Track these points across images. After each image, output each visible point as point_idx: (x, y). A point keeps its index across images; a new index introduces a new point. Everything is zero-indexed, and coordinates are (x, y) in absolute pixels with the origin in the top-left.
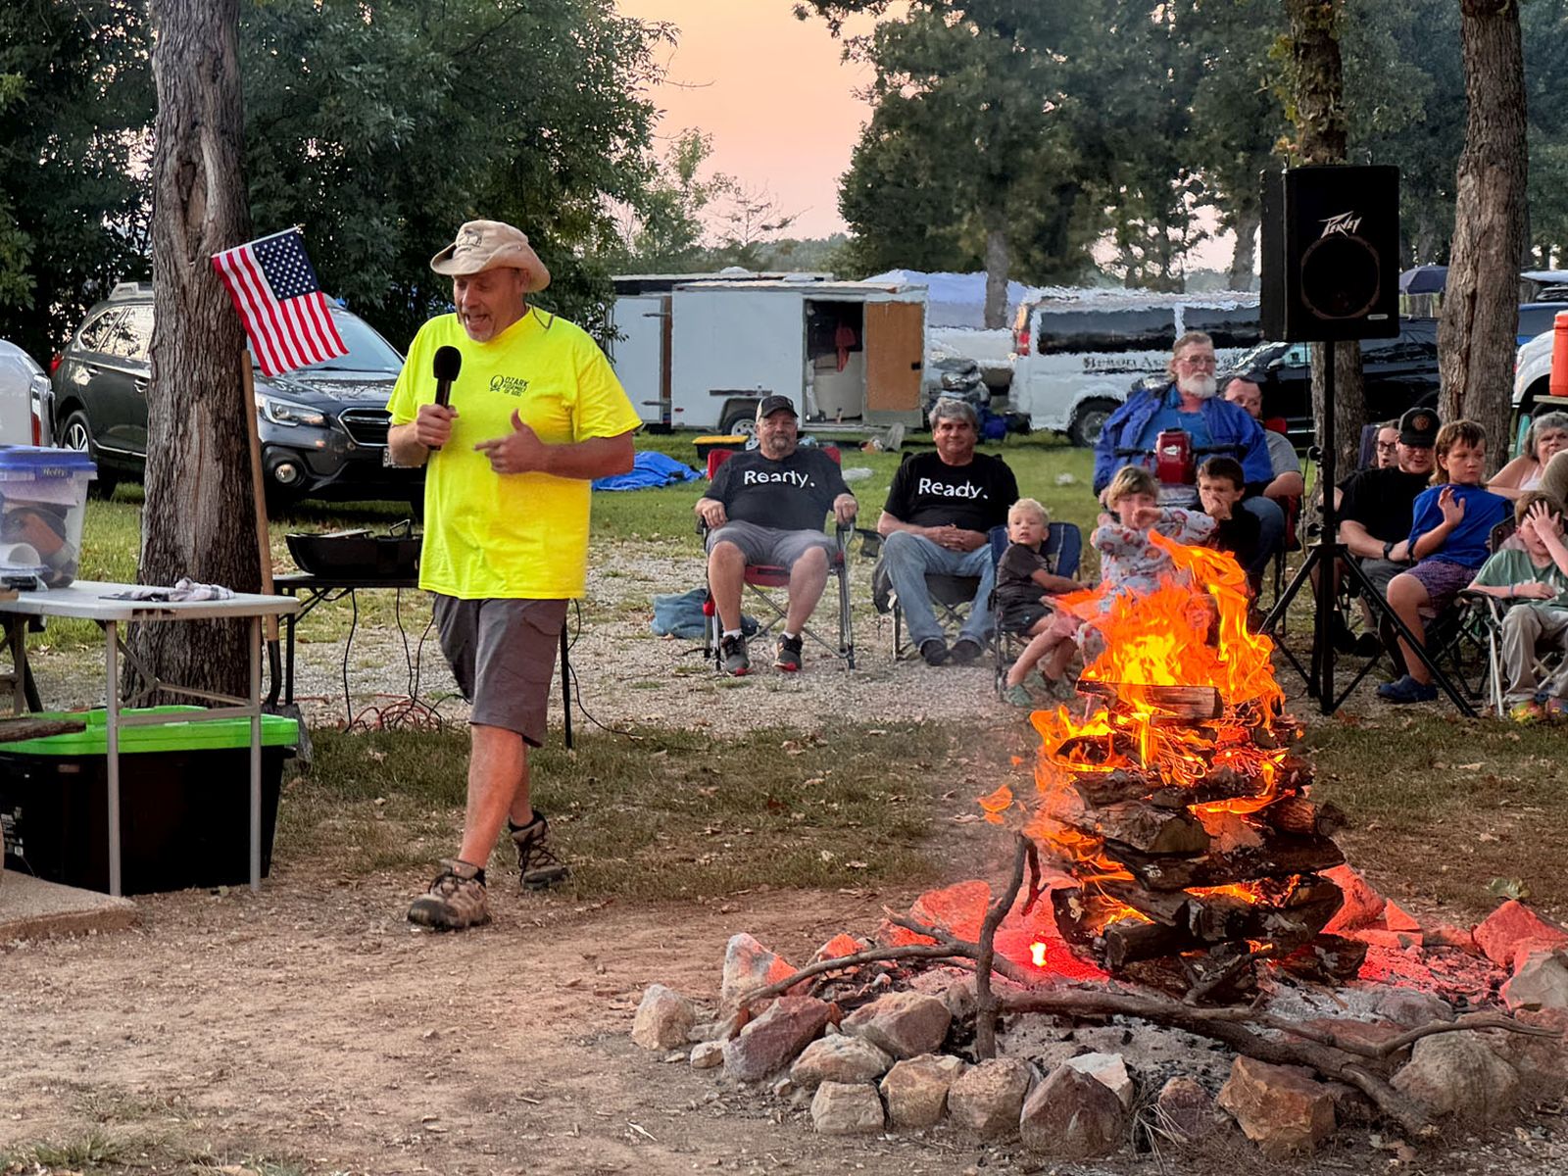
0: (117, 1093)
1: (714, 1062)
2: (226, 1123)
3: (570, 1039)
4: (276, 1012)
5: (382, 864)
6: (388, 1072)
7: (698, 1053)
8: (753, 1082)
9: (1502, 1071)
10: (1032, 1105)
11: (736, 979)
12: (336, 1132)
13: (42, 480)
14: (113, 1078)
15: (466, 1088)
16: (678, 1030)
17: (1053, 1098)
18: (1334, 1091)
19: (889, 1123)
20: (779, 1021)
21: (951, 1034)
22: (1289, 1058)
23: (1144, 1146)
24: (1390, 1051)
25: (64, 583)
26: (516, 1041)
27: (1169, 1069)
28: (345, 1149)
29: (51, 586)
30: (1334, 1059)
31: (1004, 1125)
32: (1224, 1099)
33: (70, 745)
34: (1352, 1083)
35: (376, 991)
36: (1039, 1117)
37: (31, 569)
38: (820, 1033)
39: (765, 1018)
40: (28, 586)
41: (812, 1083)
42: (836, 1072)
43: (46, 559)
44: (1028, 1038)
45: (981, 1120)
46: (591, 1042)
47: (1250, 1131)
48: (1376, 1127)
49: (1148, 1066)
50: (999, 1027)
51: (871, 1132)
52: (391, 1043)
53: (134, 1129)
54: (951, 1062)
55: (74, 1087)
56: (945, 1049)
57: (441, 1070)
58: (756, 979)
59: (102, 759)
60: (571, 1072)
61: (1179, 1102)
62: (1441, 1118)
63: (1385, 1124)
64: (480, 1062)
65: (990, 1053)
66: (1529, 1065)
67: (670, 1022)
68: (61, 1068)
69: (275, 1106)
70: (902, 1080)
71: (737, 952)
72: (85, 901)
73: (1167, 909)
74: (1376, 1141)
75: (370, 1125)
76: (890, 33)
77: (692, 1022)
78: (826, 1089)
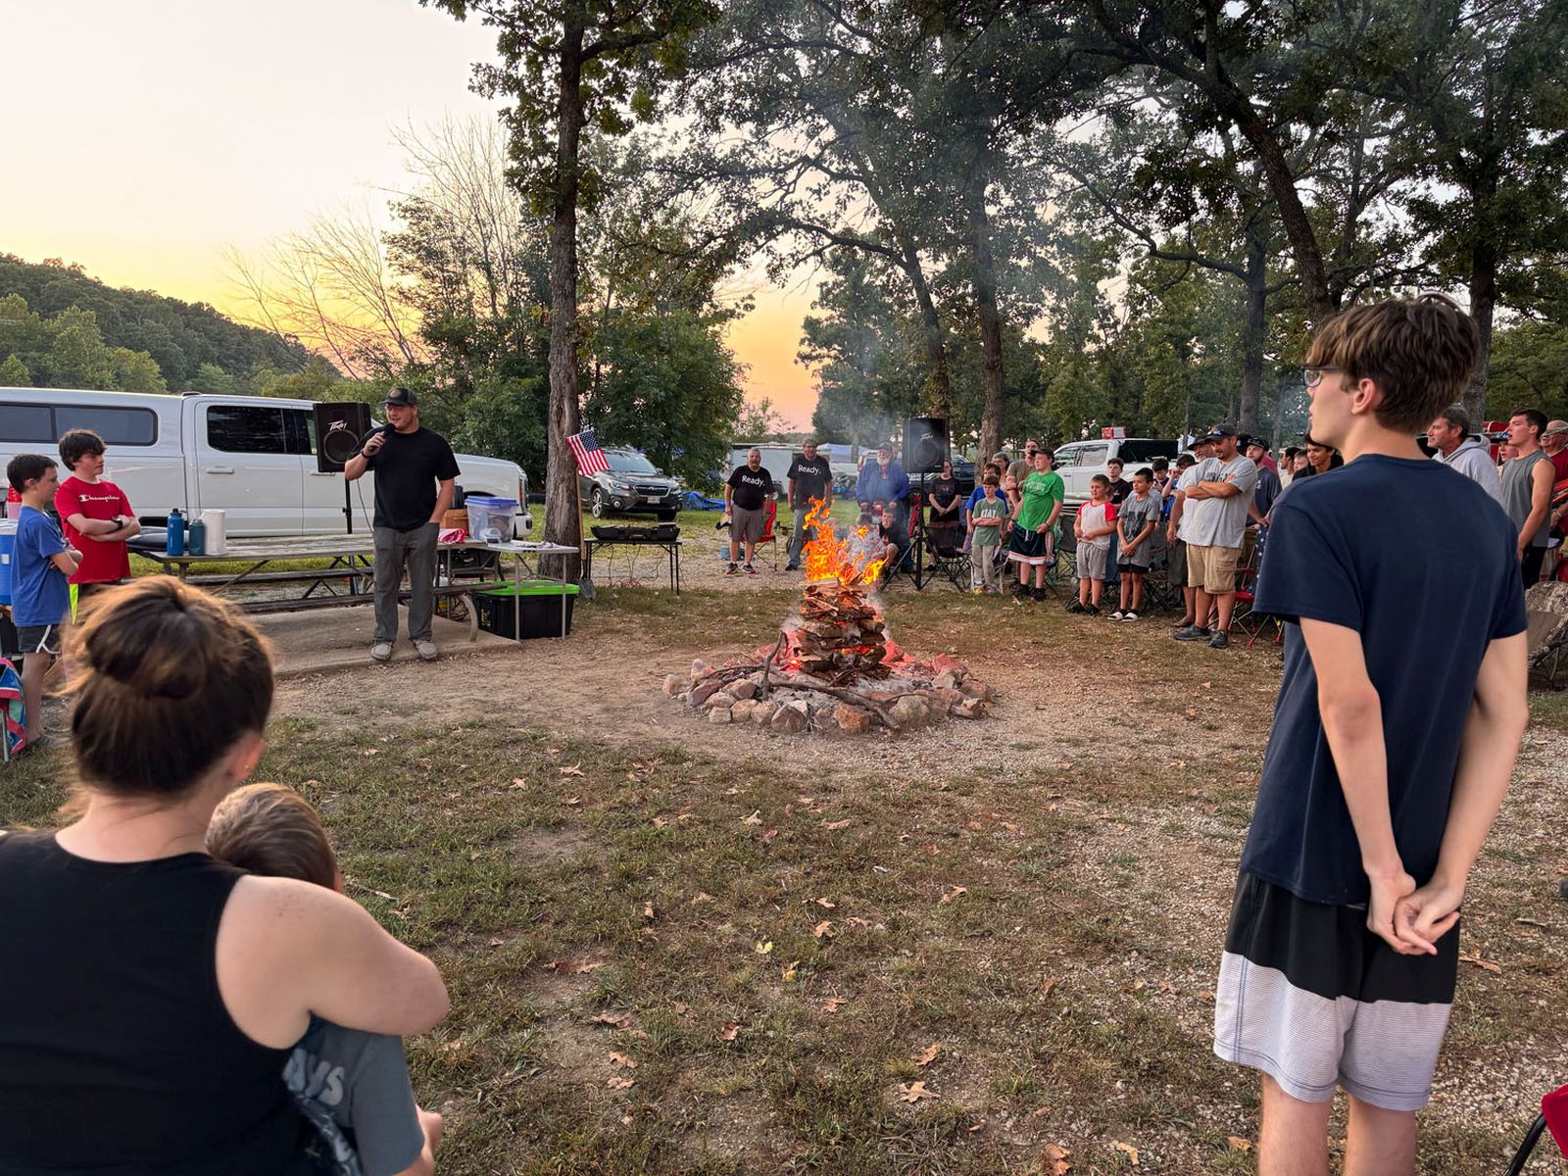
0: (495, 704)
1: (684, 699)
2: (525, 715)
3: (643, 691)
4: (554, 679)
5: (607, 631)
6: (583, 699)
7: (680, 696)
8: (695, 706)
9: (924, 708)
10: (775, 717)
11: (695, 674)
12: (559, 719)
13: (501, 508)
14: (495, 699)
15: (604, 705)
16: (675, 688)
17: (782, 714)
18: (871, 714)
19: (732, 721)
20: (705, 687)
21: (756, 692)
22: (858, 703)
23: (809, 730)
24: (888, 702)
25: (509, 541)
26: (625, 691)
27: (822, 706)
28: (560, 724)
29: (504, 542)
30: (871, 704)
31: (767, 722)
32: (835, 716)
33: (504, 592)
34: (876, 711)
35: (588, 673)
36: (777, 720)
37: (497, 537)
38: (717, 691)
39: (701, 686)
40: (495, 542)
41: (711, 707)
42: (718, 704)
43: (503, 533)
44: (780, 695)
45: (760, 720)
46: (649, 691)
47: (842, 726)
48: (882, 725)
49: (815, 705)
50: (771, 691)
51: (727, 723)
52: (586, 690)
53: (494, 716)
54: (754, 701)
55: (480, 701)
56: (753, 698)
57: (599, 699)
58: (701, 674)
59: (514, 597)
60: (640, 702)
61: (822, 716)
62: (902, 723)
63: (884, 724)
64: (612, 697)
65: (767, 699)
66: (935, 706)
67: (673, 686)
68: (480, 696)
69: (543, 710)
70: (737, 707)
71: (696, 665)
72: (506, 641)
73: (826, 655)
74: (881, 729)
75: (570, 717)
76: (826, 368)
77: (681, 686)
78: (715, 709)
